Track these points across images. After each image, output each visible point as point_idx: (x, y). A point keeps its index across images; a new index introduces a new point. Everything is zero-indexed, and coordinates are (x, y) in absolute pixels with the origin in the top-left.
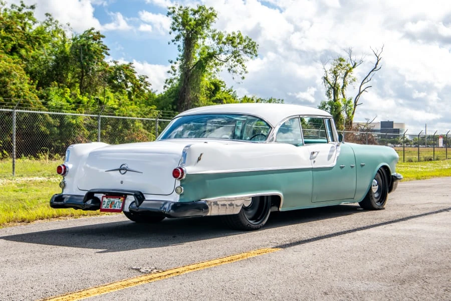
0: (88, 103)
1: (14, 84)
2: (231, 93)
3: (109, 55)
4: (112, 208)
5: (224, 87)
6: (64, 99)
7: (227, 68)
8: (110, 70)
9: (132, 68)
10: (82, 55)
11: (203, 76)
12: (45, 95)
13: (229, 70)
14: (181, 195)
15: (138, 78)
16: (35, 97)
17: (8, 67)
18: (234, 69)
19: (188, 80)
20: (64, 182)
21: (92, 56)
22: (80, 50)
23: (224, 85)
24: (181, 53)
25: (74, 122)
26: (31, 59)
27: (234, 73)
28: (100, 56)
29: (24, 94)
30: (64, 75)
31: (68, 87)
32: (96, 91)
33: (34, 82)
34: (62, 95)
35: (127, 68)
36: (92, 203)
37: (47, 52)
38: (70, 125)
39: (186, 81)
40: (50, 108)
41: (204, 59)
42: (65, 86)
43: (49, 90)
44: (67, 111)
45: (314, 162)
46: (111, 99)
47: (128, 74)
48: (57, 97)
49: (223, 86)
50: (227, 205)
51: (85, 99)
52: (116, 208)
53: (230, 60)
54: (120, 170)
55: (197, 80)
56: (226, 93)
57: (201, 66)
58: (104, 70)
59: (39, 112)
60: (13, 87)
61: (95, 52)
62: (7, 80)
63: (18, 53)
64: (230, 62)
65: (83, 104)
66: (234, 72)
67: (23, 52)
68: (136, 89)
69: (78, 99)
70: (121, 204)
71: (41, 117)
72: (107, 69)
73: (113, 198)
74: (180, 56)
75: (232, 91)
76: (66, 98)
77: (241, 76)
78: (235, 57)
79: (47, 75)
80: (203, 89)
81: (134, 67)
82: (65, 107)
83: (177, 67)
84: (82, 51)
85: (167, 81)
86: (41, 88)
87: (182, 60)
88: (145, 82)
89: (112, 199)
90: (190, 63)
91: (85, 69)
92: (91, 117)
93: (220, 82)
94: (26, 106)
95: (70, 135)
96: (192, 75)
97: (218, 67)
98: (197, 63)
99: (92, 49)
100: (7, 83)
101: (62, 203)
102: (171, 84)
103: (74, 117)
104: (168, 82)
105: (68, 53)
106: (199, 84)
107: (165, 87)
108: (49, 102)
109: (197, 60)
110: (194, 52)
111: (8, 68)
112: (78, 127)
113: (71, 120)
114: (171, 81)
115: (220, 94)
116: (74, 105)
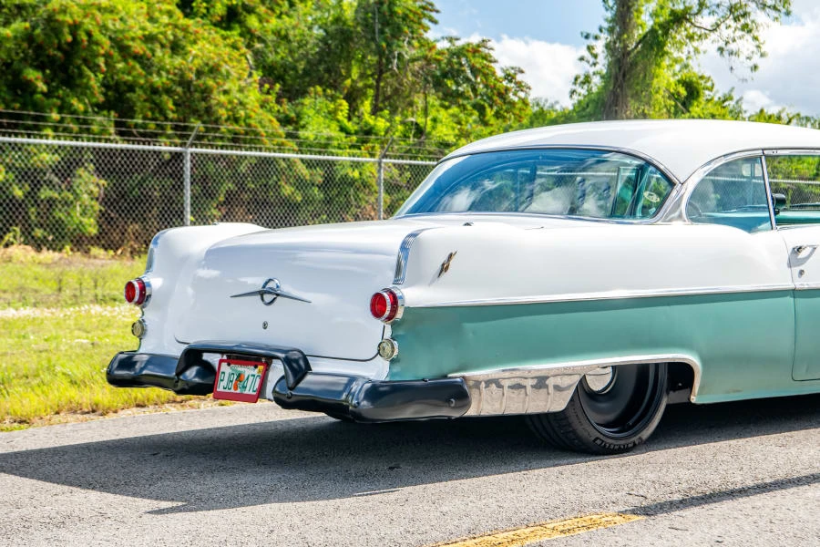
0: (386, 132)
1: (226, 92)
2: (730, 104)
3: (435, 22)
4: (238, 391)
5: (711, 89)
6: (334, 125)
7: (716, 46)
8: (439, 57)
9: (487, 51)
10: (378, 26)
11: (658, 65)
12: (293, 115)
13: (721, 50)
14: (393, 362)
15: (500, 74)
16: (271, 121)
17: (212, 55)
18: (732, 46)
19: (624, 76)
20: (142, 322)
21: (399, 29)
22: (374, 14)
23: (709, 84)
24: (609, 15)
25: (356, 174)
26: (271, 37)
27: (733, 57)
28: (415, 26)
29: (246, 113)
30: (343, 72)
31: (344, 98)
32: (411, 104)
33: (271, 88)
34: (332, 114)
35: (475, 51)
36: (198, 375)
37: (306, 21)
38: (348, 182)
39: (620, 78)
40: (303, 146)
41: (661, 26)
42: (338, 94)
43: (302, 104)
44: (340, 151)
45: (801, 272)
46: (441, 122)
47: (478, 66)
48: (321, 119)
49: (707, 89)
50: (529, 388)
51: (381, 124)
52: (246, 392)
53: (723, 26)
54: (261, 294)
55: (645, 76)
56: (716, 104)
57: (655, 43)
58: (425, 58)
59: (281, 155)
60: (223, 98)
61: (405, 17)
62: (211, 83)
63: (242, 23)
64: (725, 33)
65: (376, 134)
66: (731, 53)
67: (253, 22)
68: (495, 98)
69: (367, 123)
70: (258, 380)
71: (283, 164)
72: (432, 54)
73: (241, 364)
74: (606, 20)
75: (731, 99)
76: (338, 121)
77: (751, 63)
78: (736, 19)
79: (306, 72)
80: (659, 96)
81: (492, 49)
82: (335, 143)
83: (599, 47)
84: (377, 16)
85: (576, 79)
86: (285, 100)
87: (611, 31)
88: (516, 83)
89: (240, 369)
90: (628, 37)
91: (384, 57)
92: (394, 165)
93: (701, 77)
94: (251, 141)
95: (348, 204)
96: (634, 64)
97: (695, 44)
98: (645, 37)
99: (399, 10)
100: (211, 91)
101: (133, 373)
102: (585, 87)
103: (356, 165)
104: (579, 81)
105: (350, 23)
106: (649, 85)
107: (573, 92)
108: (301, 133)
109: (647, 30)
110: (638, 11)
111: (213, 59)
112: (365, 185)
113: (349, 171)
114: (587, 80)
115: (701, 106)
116: (354, 138)
